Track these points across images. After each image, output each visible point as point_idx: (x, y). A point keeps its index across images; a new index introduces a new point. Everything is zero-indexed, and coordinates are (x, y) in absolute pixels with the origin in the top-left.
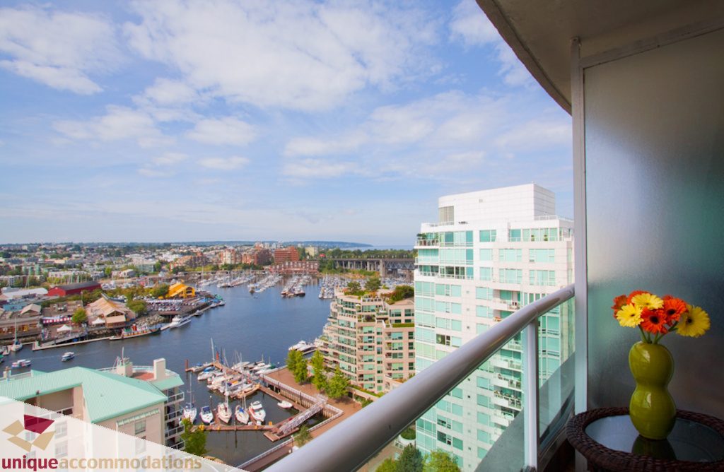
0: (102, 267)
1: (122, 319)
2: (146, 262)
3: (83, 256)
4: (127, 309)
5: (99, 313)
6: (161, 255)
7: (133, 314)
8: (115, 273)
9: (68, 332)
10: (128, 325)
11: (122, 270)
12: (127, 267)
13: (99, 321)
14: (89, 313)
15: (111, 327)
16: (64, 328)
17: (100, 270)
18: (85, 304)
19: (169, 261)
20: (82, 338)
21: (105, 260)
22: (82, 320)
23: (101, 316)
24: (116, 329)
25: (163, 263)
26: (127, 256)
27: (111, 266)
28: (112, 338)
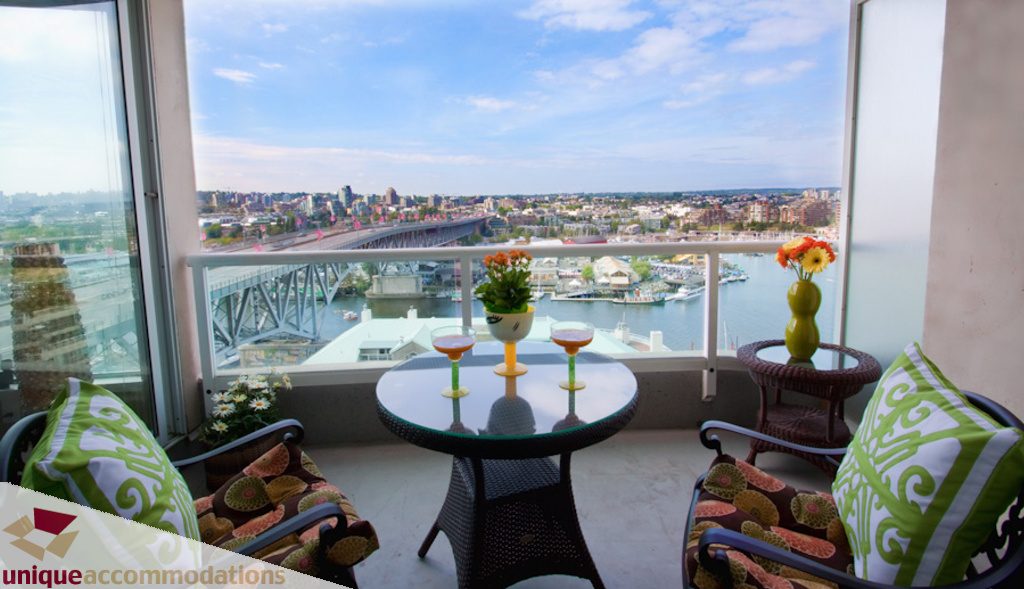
0: (609, 221)
1: (624, 281)
2: (653, 217)
3: (592, 207)
4: (631, 271)
5: (604, 271)
6: (669, 207)
7: (637, 278)
8: (620, 228)
9: (577, 287)
10: (631, 288)
11: (628, 224)
12: (633, 222)
13: (604, 280)
14: (596, 271)
15: (614, 288)
16: (575, 282)
17: (606, 224)
18: (593, 260)
19: (679, 215)
20: (589, 296)
21: (612, 212)
22: (589, 277)
23: (606, 275)
24: (619, 293)
25: (672, 218)
26: (633, 208)
27: (617, 220)
28: (615, 300)
